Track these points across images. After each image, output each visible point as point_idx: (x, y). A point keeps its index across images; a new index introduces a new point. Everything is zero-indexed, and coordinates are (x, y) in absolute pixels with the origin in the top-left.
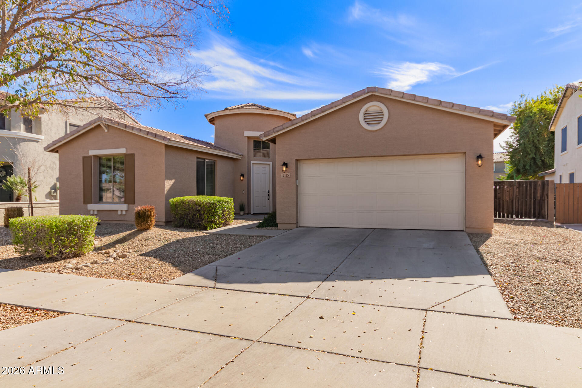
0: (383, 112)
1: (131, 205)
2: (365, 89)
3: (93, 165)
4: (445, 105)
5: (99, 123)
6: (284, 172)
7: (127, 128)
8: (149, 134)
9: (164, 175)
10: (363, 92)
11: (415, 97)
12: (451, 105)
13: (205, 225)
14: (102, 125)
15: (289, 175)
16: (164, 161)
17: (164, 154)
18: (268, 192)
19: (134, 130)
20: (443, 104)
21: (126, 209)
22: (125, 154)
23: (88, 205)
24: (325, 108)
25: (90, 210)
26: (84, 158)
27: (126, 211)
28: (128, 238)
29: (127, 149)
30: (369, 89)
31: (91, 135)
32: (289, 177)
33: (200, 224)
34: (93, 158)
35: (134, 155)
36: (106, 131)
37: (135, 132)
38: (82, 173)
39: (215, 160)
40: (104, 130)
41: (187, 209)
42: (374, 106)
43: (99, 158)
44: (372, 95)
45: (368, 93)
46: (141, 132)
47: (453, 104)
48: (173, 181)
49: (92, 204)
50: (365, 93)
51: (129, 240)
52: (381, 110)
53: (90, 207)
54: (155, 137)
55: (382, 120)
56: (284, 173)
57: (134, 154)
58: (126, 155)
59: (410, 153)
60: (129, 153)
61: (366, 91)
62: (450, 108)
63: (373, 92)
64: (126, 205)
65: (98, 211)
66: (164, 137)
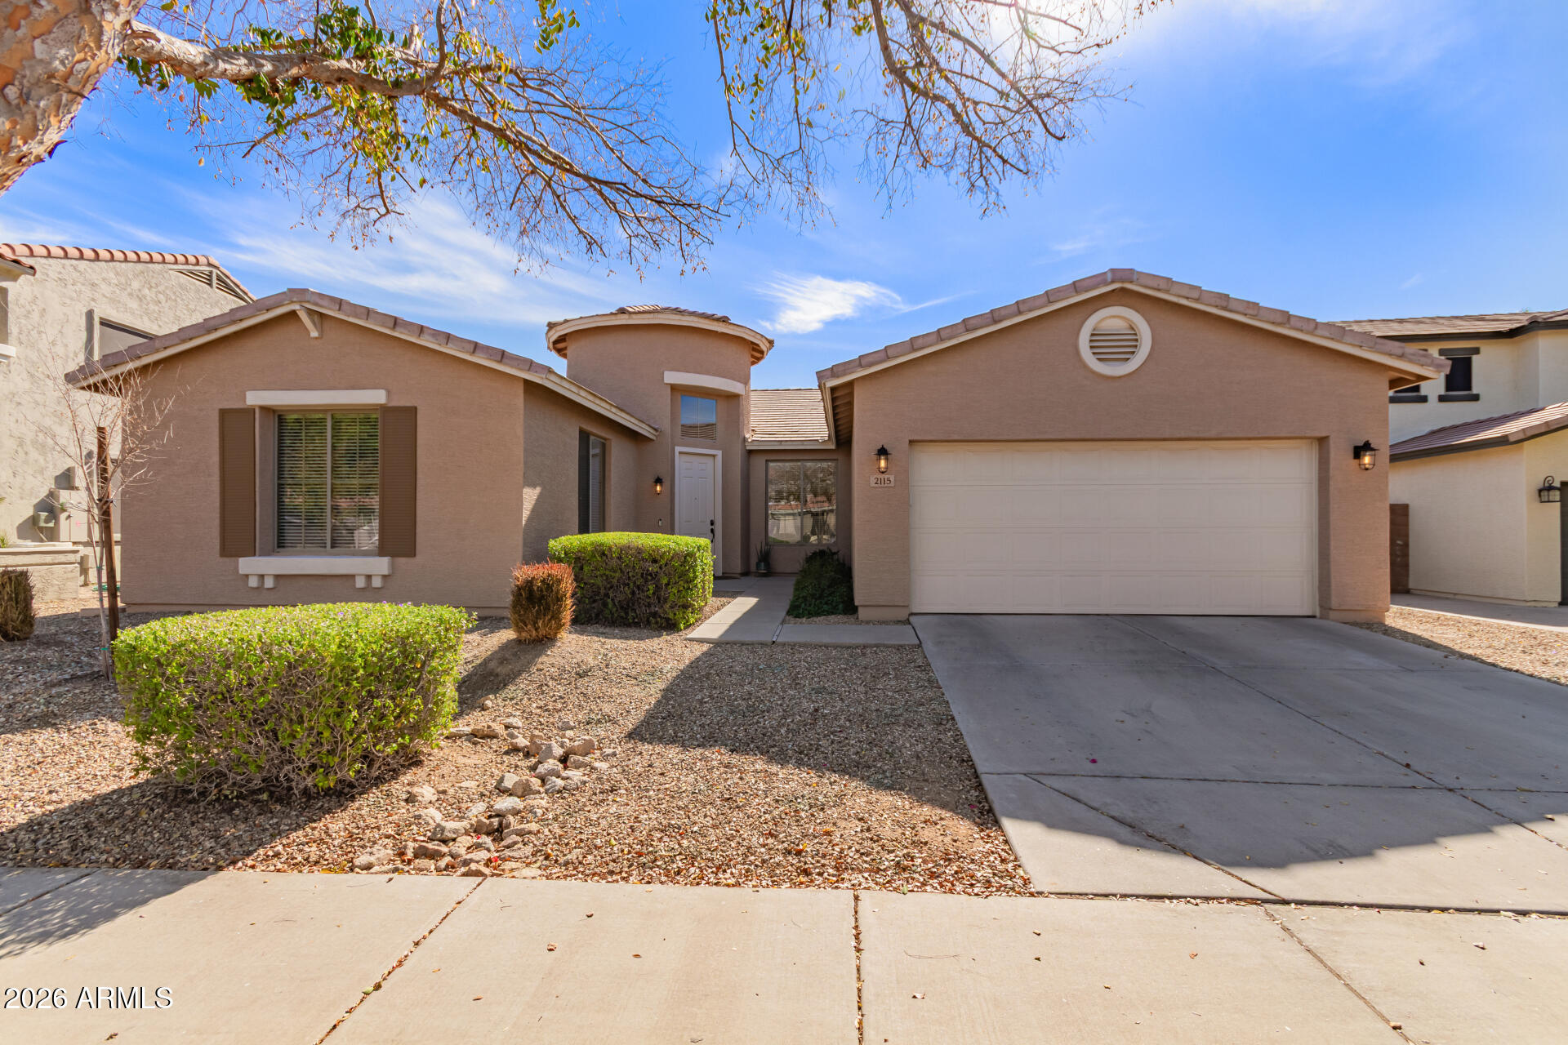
0: (1136, 334)
1: (402, 560)
2: (1105, 273)
3: (261, 437)
4: (1299, 325)
5: (296, 307)
6: (883, 472)
7: (397, 329)
8: (477, 351)
9: (522, 474)
10: (1100, 279)
11: (1228, 301)
12: (1312, 326)
13: (671, 616)
14: (303, 315)
15: (892, 479)
16: (520, 431)
17: (522, 412)
18: (712, 523)
19: (425, 336)
20: (1293, 321)
21: (386, 573)
22: (381, 405)
23: (241, 560)
24: (1003, 313)
25: (247, 576)
26: (224, 414)
27: (384, 577)
28: (503, 670)
29: (389, 393)
30: (1117, 274)
31: (253, 344)
32: (892, 485)
33: (655, 615)
34: (261, 417)
35: (413, 411)
36: (314, 334)
37: (426, 341)
38: (216, 459)
39: (605, 439)
40: (308, 333)
41: (615, 572)
42: (1113, 318)
43: (277, 416)
44: (1123, 290)
45: (1113, 282)
46: (450, 345)
47: (1317, 325)
48: (538, 490)
49: (254, 555)
50: (1106, 283)
51: (511, 678)
52: (1133, 329)
53: (249, 565)
54: (500, 362)
55: (1133, 353)
56: (882, 476)
57: (416, 408)
58: (384, 409)
59: (1202, 435)
60: (397, 402)
61: (1109, 277)
62: (1308, 333)
63: (1123, 281)
64: (386, 560)
65: (277, 577)
66: (531, 362)
